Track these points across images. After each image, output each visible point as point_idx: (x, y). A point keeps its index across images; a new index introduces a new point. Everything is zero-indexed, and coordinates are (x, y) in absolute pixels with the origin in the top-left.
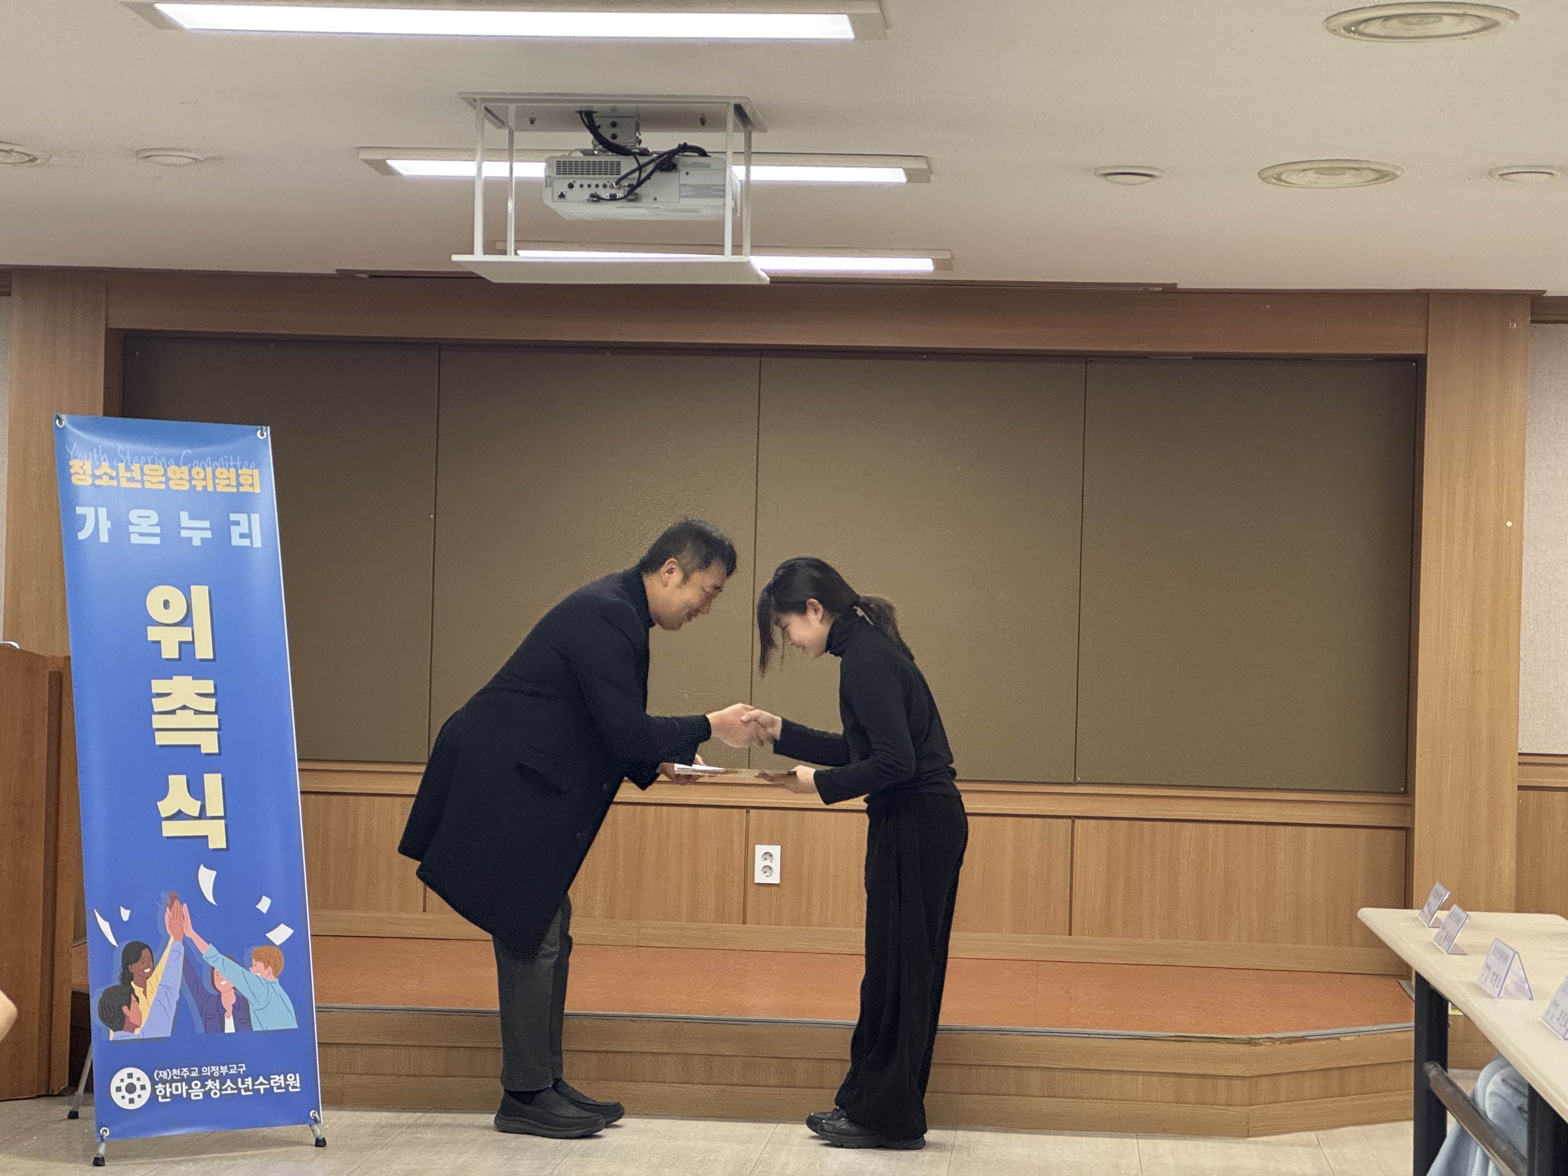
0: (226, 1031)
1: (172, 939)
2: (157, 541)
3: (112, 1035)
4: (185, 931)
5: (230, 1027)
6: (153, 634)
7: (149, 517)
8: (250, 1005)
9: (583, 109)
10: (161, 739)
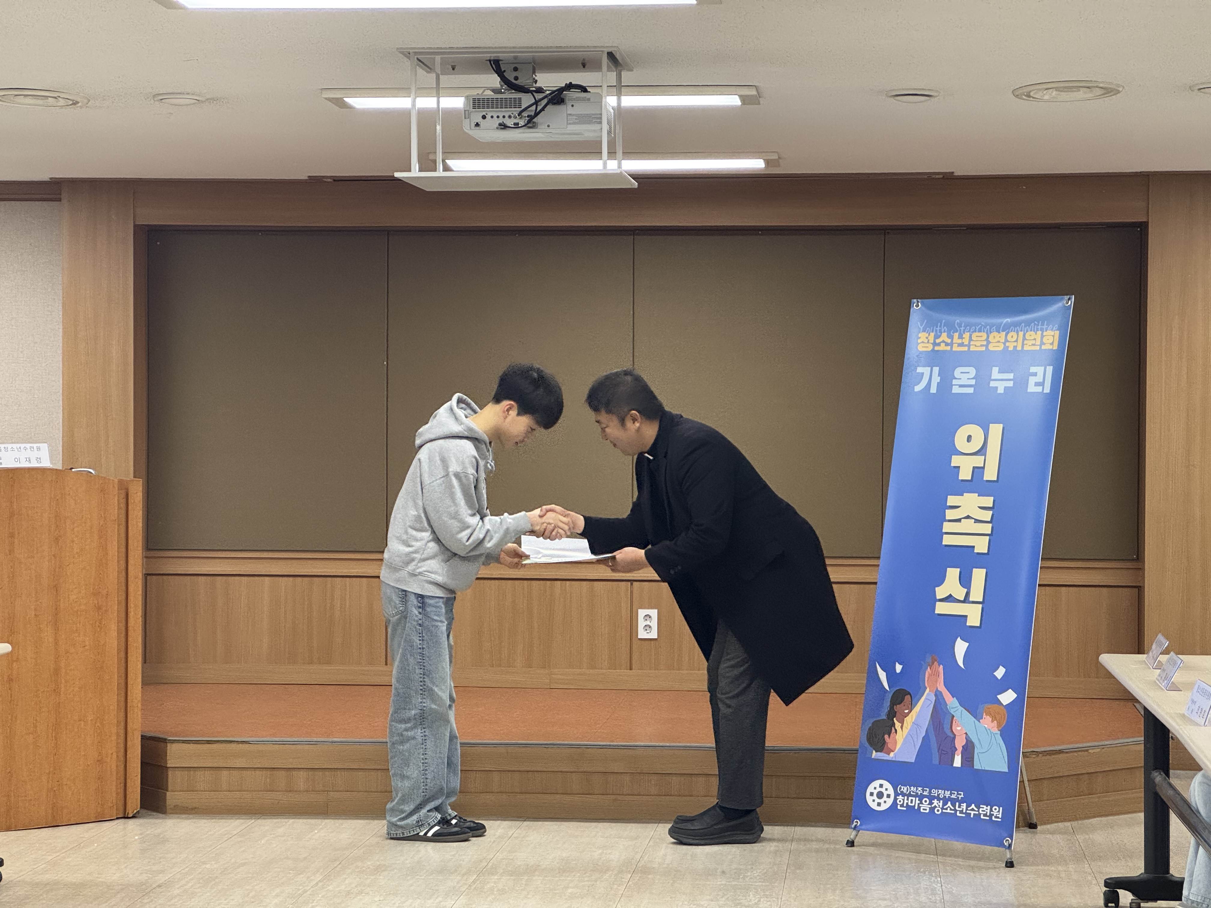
0: (955, 765)
1: (927, 691)
2: (971, 390)
3: (874, 754)
4: (938, 686)
5: (958, 762)
6: (956, 461)
7: (969, 373)
8: (976, 748)
9: (492, 58)
10: (947, 540)
